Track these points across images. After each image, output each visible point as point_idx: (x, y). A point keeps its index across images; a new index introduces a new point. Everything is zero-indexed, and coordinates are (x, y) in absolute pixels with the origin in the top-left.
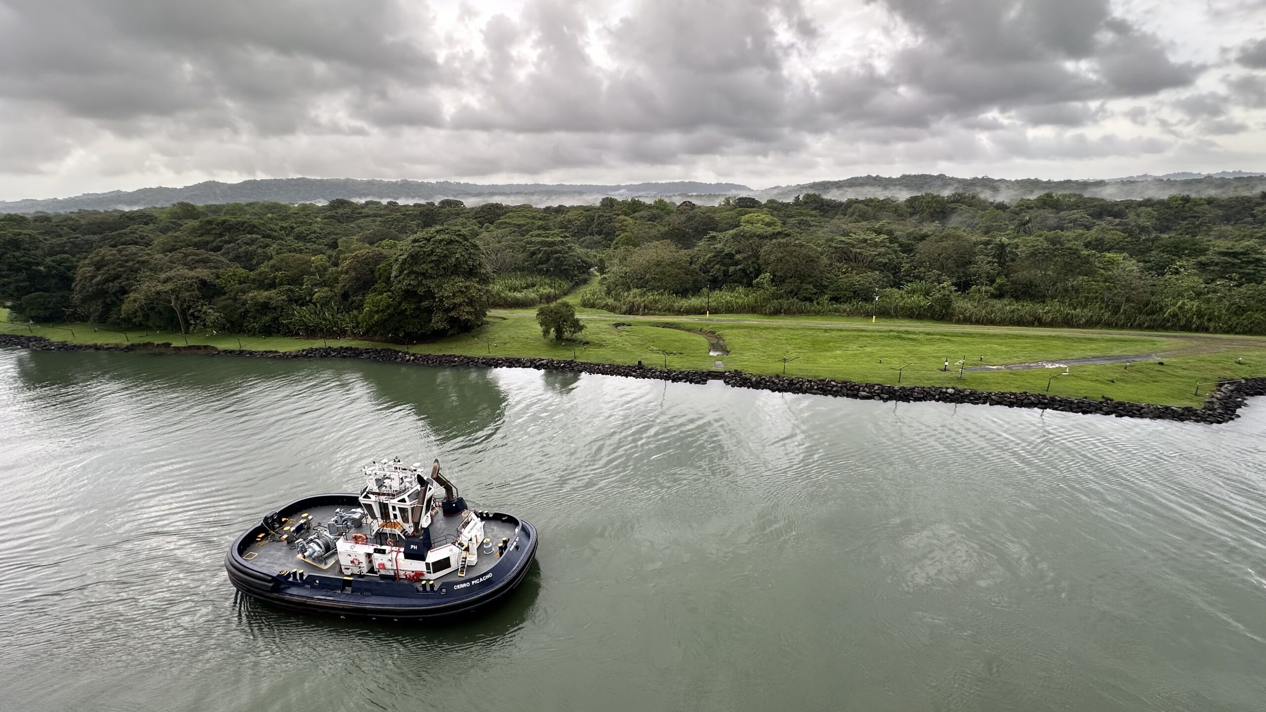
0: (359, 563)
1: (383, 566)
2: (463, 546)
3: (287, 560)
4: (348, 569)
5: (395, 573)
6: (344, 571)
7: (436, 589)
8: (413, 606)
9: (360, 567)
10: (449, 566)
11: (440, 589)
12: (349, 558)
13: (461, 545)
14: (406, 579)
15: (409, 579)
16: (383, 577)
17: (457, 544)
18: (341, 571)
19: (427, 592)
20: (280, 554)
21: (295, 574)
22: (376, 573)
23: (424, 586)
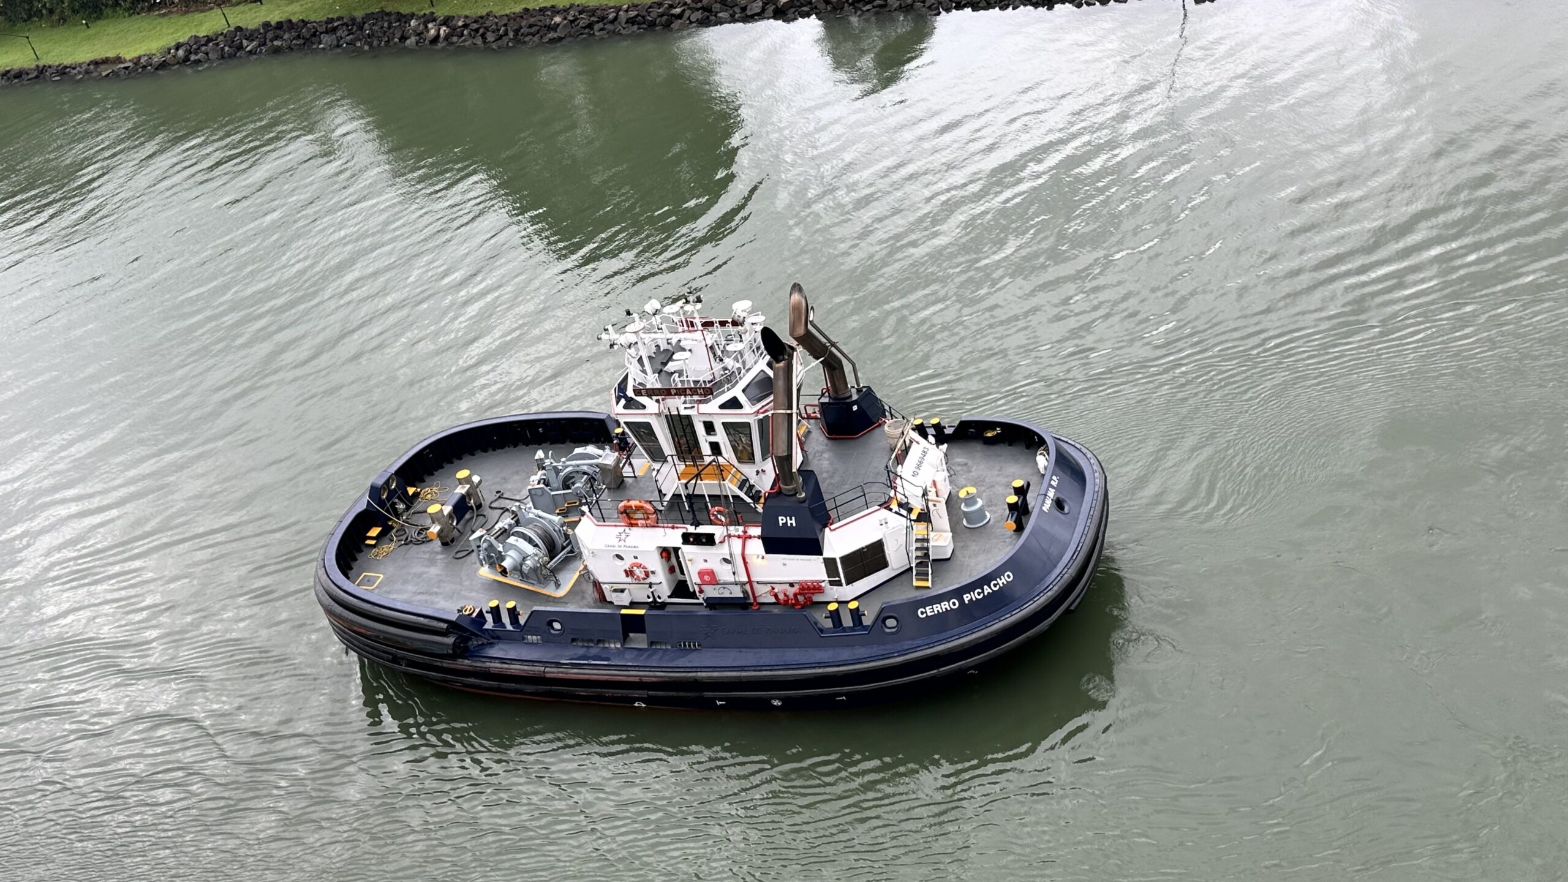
0: (647, 574)
1: (710, 577)
2: (910, 510)
3: (461, 584)
4: (622, 591)
5: (745, 592)
6: (610, 596)
7: (867, 621)
8: (820, 665)
9: (650, 585)
10: (883, 564)
11: (882, 618)
12: (619, 562)
13: (906, 506)
14: (778, 603)
15: (786, 602)
16: (713, 604)
17: (894, 506)
18: (602, 599)
19: (844, 630)
20: (434, 571)
21: (495, 612)
22: (693, 595)
23: (835, 616)
